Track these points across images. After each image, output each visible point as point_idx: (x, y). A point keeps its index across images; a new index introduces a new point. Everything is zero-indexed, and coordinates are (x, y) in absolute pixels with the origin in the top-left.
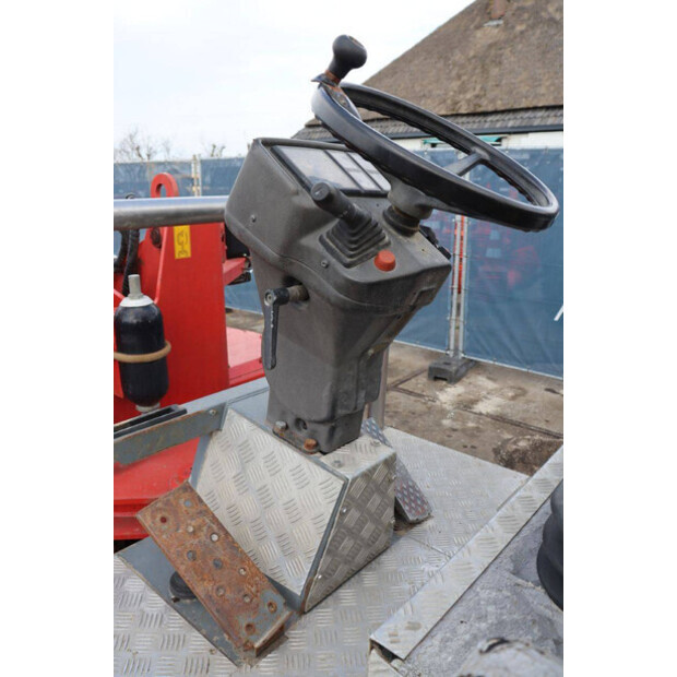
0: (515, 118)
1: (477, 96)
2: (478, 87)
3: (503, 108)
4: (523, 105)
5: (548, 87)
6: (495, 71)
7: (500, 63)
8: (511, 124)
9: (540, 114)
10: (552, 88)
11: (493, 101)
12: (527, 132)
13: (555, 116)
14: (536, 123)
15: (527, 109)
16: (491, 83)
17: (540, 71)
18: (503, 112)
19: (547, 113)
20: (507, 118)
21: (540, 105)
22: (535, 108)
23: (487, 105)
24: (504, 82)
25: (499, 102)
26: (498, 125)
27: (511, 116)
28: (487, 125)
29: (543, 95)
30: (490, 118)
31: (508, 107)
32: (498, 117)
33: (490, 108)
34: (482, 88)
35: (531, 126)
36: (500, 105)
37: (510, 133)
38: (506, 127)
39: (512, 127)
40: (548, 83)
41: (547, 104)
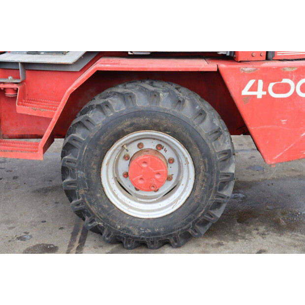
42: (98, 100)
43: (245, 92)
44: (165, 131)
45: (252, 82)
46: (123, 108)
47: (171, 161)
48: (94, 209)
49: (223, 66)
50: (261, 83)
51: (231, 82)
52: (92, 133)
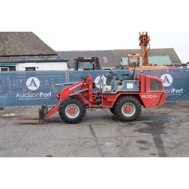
0: (19, 58)
1: (3, 50)
2: (2, 47)
3: (14, 55)
4: (21, 55)
5: (27, 49)
6: (7, 42)
7: (8, 40)
8: (18, 60)
9: (27, 57)
10: (28, 50)
11: (9, 52)
12: (24, 62)
13: (32, 58)
14: (26, 60)
15: (22, 56)
16: (7, 46)
17: (23, 44)
18: (14, 56)
19: (29, 57)
20: (16, 58)
21: (27, 54)
22: (25, 55)
23: (8, 54)
24: (11, 46)
25: (12, 53)
26: (14, 60)
27: (17, 57)
28: (10, 60)
29: (26, 51)
30: (10, 58)
31: (16, 54)
32: (13, 57)
33: (9, 54)
34: (4, 48)
35: (25, 61)
36: (13, 54)
37: (18, 63)
38: (17, 61)
39: (19, 61)
40: (27, 48)
41: (28, 54)
42: (121, 98)
43: (142, 97)
44: (131, 102)
45: (143, 95)
46: (125, 99)
47: (131, 108)
48: (120, 115)
49: (139, 93)
50: (144, 96)
51: (140, 95)
52: (121, 103)
